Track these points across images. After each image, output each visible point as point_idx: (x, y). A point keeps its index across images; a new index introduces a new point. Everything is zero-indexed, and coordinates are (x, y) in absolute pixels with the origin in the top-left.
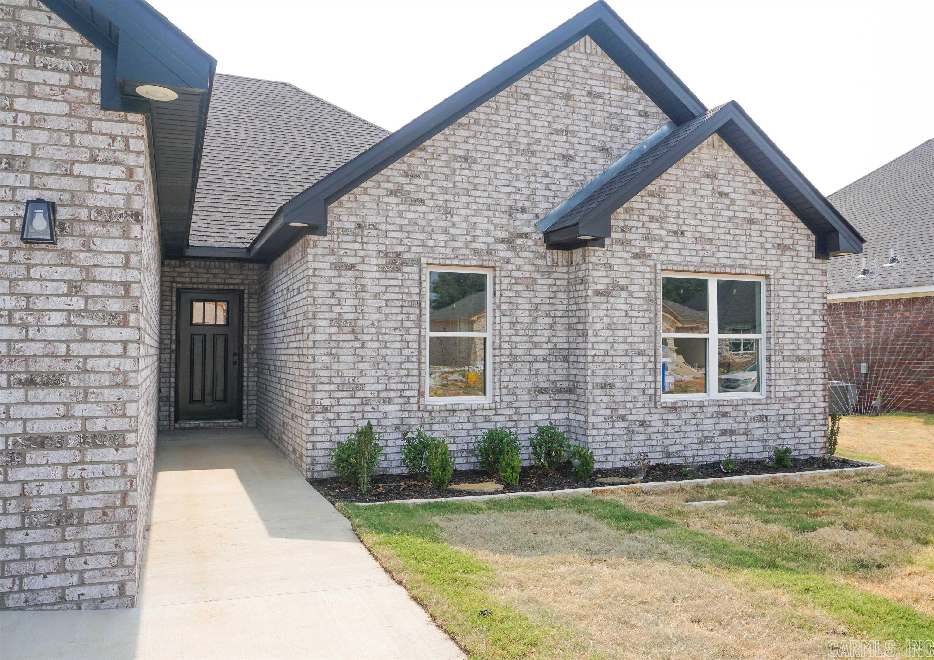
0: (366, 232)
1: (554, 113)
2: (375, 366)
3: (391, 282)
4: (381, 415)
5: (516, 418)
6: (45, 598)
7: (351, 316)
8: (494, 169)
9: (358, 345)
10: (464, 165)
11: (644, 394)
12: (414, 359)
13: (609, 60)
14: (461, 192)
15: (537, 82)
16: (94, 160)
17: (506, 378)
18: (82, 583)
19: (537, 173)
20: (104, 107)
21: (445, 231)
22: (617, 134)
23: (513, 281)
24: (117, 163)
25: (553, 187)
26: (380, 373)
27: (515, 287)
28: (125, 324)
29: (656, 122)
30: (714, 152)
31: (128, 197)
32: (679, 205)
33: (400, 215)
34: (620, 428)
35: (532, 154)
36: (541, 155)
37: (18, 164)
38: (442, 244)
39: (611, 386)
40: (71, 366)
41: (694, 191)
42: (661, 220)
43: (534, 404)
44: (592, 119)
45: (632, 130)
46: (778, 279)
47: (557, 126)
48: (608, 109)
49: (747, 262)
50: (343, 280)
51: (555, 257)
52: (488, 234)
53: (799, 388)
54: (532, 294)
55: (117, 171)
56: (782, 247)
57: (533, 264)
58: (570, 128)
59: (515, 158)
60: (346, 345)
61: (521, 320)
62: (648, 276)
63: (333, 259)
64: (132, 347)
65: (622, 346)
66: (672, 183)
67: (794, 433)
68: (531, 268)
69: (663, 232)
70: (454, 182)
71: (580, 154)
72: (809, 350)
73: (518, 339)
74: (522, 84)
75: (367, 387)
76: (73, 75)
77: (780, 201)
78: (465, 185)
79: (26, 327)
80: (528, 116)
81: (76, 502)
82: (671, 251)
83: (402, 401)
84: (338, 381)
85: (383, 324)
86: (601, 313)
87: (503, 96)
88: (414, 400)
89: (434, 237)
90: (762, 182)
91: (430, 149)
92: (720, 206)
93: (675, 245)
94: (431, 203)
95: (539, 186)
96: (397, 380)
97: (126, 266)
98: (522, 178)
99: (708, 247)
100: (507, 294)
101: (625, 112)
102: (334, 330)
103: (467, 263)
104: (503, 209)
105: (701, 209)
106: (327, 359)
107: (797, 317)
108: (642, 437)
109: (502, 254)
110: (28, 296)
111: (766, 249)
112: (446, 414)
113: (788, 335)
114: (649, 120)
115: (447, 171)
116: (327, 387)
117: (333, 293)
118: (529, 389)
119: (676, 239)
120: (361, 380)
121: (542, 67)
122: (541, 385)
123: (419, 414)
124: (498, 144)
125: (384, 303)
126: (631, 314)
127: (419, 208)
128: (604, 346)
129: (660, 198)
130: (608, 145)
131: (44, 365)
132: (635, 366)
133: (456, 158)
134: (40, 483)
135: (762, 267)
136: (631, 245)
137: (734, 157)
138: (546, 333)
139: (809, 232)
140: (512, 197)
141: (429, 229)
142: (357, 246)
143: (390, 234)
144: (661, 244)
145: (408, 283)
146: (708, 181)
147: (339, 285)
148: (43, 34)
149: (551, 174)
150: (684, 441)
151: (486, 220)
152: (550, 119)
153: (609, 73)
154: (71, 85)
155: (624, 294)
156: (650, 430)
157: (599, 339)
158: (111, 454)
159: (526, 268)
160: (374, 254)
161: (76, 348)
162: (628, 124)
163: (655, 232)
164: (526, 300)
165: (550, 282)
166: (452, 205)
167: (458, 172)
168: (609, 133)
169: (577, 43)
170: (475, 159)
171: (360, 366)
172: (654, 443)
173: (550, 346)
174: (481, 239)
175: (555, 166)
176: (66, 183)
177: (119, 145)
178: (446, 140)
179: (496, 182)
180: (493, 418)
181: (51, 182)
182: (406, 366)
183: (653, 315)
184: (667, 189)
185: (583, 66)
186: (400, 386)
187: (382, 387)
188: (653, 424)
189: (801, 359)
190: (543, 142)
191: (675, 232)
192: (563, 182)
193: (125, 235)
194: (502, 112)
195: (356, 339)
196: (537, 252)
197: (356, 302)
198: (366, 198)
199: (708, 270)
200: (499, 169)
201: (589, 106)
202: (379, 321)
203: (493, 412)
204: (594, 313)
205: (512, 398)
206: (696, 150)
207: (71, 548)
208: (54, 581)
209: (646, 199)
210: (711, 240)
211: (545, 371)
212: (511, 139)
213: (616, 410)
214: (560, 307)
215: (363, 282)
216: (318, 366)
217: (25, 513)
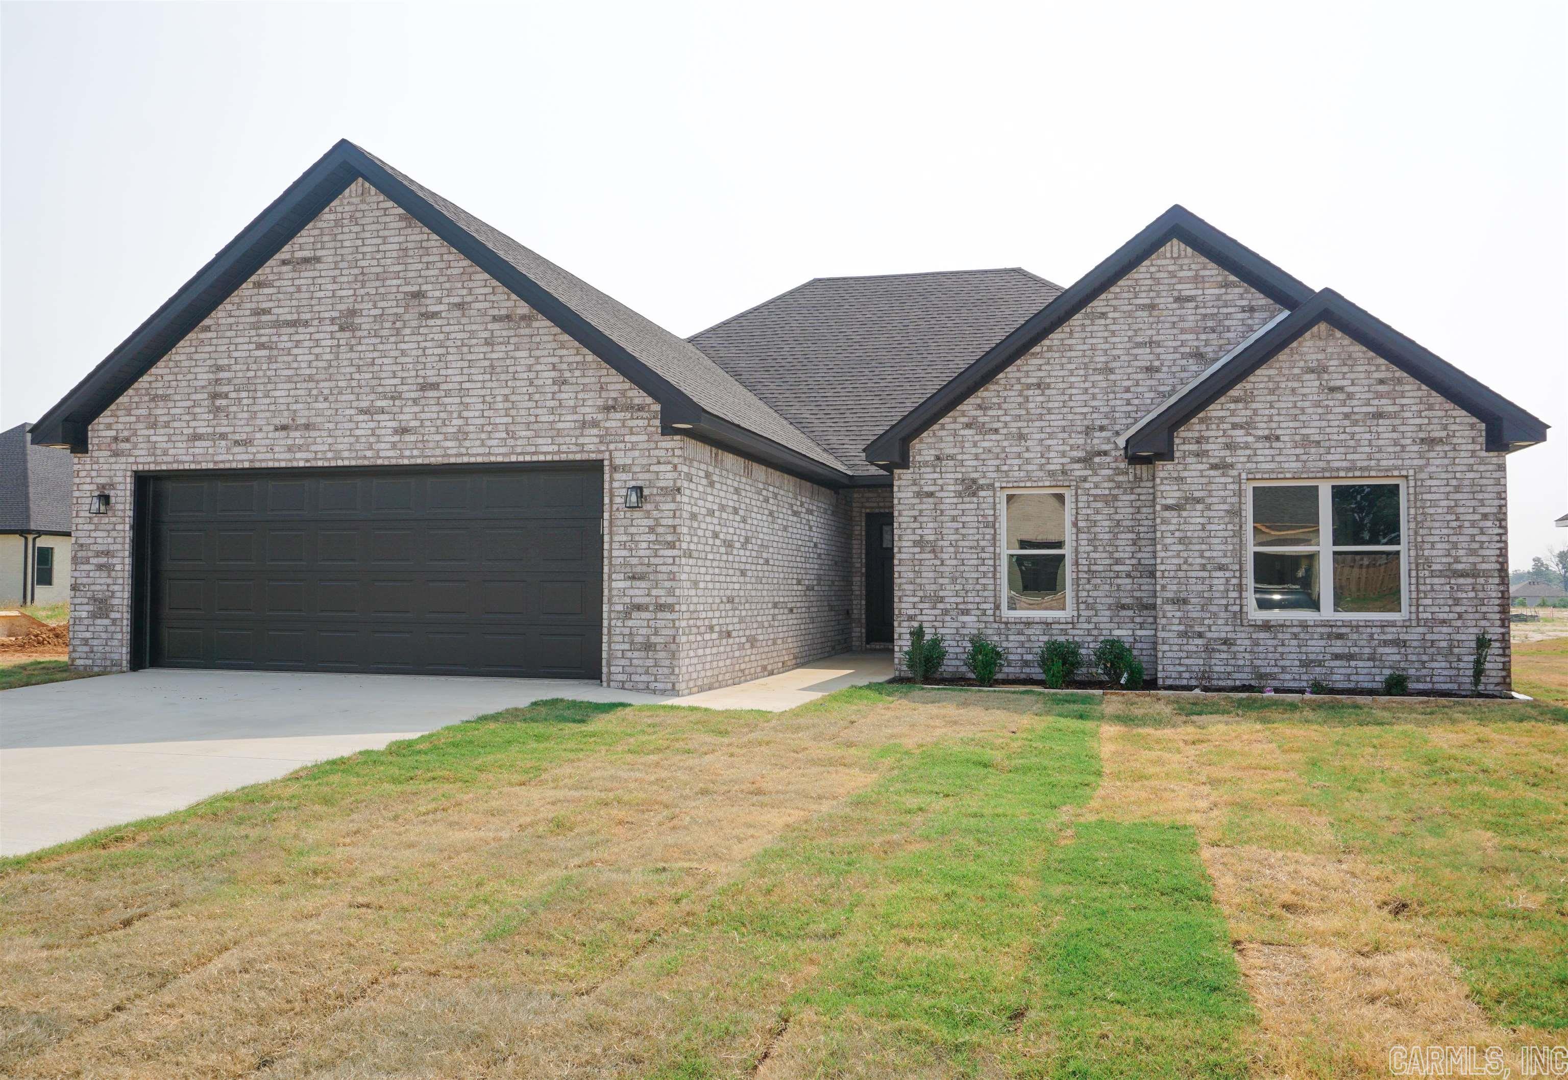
0: (944, 463)
1: (1135, 327)
2: (954, 580)
3: (967, 506)
4: (960, 625)
5: (1095, 632)
6: (641, 686)
7: (932, 538)
8: (1069, 391)
9: (938, 562)
10: (1037, 392)
11: (1226, 611)
12: (990, 575)
13: (1203, 259)
14: (1034, 417)
15: (1116, 298)
16: (659, 463)
17: (1085, 594)
18: (656, 681)
19: (1117, 389)
20: (663, 434)
21: (1019, 456)
22: (1214, 336)
23: (1091, 499)
24: (669, 463)
25: (1136, 402)
26: (958, 587)
27: (1093, 505)
28: (674, 548)
29: (1265, 315)
30: (1321, 344)
31: (675, 480)
32: (1272, 407)
33: (975, 445)
34: (1197, 645)
35: (1111, 371)
36: (1121, 371)
37: (627, 468)
38: (1016, 468)
39: (1185, 601)
40: (650, 569)
41: (1293, 390)
42: (1247, 426)
43: (1116, 620)
44: (1181, 325)
45: (1232, 329)
46: (1422, 480)
47: (1139, 339)
48: (1203, 311)
49: (1373, 463)
50: (924, 507)
51: (1138, 472)
52: (1063, 454)
53: (1458, 609)
54: (1112, 511)
55: (669, 467)
56: (1432, 442)
57: (1113, 481)
58: (1154, 339)
59: (1092, 378)
60: (927, 562)
61: (1101, 536)
62: (1231, 487)
63: (916, 489)
64: (677, 559)
65: (1199, 561)
66: (1262, 385)
67: (1451, 663)
68: (1111, 485)
69: (1250, 439)
70: (1027, 409)
71: (1166, 363)
72: (1475, 564)
73: (1097, 555)
74: (1098, 304)
75: (947, 600)
76: (649, 419)
77: (1424, 387)
78: (1039, 411)
79: (631, 550)
80: (1106, 334)
81: (653, 639)
82: (1261, 459)
83: (979, 613)
84: (921, 593)
85: (960, 543)
86: (1172, 528)
87: (1077, 319)
88: (990, 612)
89: (1008, 462)
90: (1395, 368)
91: (1003, 382)
92: (1331, 403)
93: (1267, 452)
94: (1005, 431)
95: (1118, 402)
96: (974, 593)
97: (674, 517)
98: (1099, 396)
99: (1313, 450)
100: (1084, 511)
101: (1225, 310)
102: (917, 550)
103: (1040, 484)
104: (1079, 429)
105: (1303, 409)
106: (911, 575)
107: (1454, 524)
108: (1224, 656)
109: (1078, 473)
110: (632, 534)
111: (1403, 446)
112: (1022, 626)
113: (1438, 546)
114: (1256, 315)
115: (1020, 399)
116: (912, 599)
117: (915, 517)
118: (1110, 605)
119: (1267, 445)
120: (941, 594)
121: (1121, 283)
122: (1123, 601)
123: (996, 625)
124: (1073, 366)
125: (961, 525)
126: (1208, 527)
127: (994, 437)
128: (1175, 561)
129: (1246, 402)
130: (1202, 350)
131: (639, 569)
132: (1215, 581)
133: (1029, 386)
134: (638, 628)
135: (1396, 468)
136: (1208, 456)
137: (1352, 344)
138: (1128, 549)
139: (1474, 420)
140: (1088, 416)
141: (1003, 455)
142: (936, 476)
143: (965, 463)
144: (1248, 452)
145: (984, 506)
146: (1313, 376)
147: (921, 511)
148: (637, 401)
149: (1132, 389)
150: (1281, 663)
151: (1061, 442)
152: (1130, 333)
153: (1202, 273)
154: (649, 425)
155: (1199, 507)
156: (1234, 648)
157: (1170, 554)
158: (668, 615)
159: (1106, 485)
160: (952, 482)
161: (652, 560)
162: (1227, 323)
163: (1239, 440)
164: (1105, 517)
165: (1133, 497)
166: (1025, 431)
167: (1031, 399)
168: (1203, 337)
169: (1162, 249)
170: (1049, 384)
171: (941, 581)
172: (1241, 662)
173: (1134, 561)
174: (1055, 461)
175: (1137, 381)
176: (647, 476)
177: (670, 453)
178: (1019, 371)
179: (1071, 404)
180: (1070, 632)
181: (641, 476)
182: (982, 581)
183: (1238, 528)
184: (1256, 392)
185: (1169, 272)
186: (977, 600)
187: (960, 600)
188: (1238, 642)
189: (1463, 574)
190: (1122, 358)
191: (1267, 438)
192: (1146, 395)
193: (674, 501)
194: (1076, 335)
195: (936, 558)
196: (1118, 468)
197: (936, 525)
198: (944, 433)
199: (1311, 475)
200: (1074, 391)
201: (1178, 312)
202: (957, 541)
203: (1070, 626)
204: (1164, 528)
205: (1092, 613)
206: (1295, 344)
207: (650, 662)
208: (644, 678)
209: (1228, 406)
210: (1318, 442)
211: (1129, 587)
212: (1087, 360)
213: (1191, 626)
214: (1146, 523)
215: (943, 507)
216: (904, 581)
217: (632, 643)
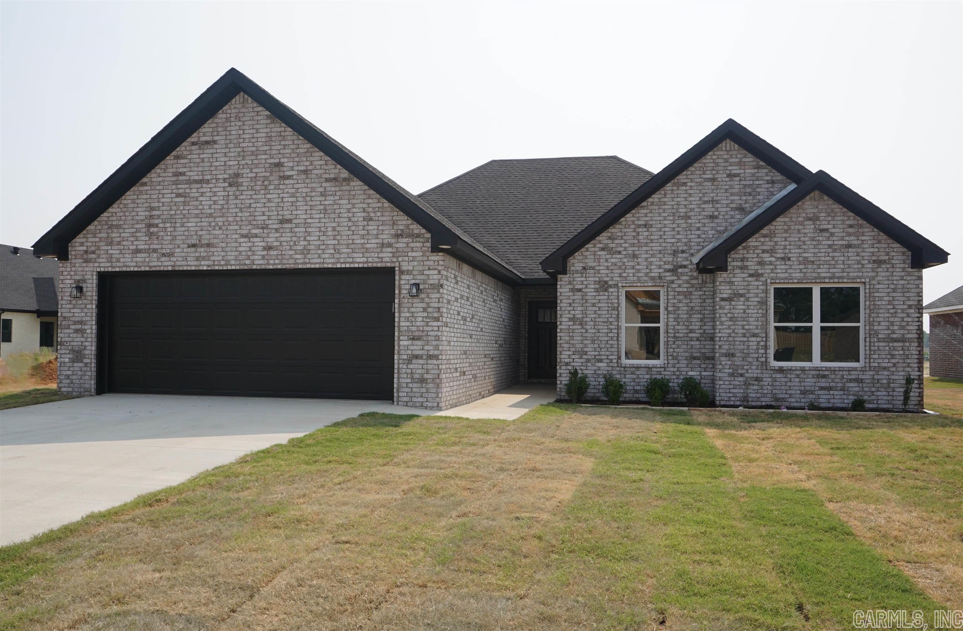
0: (588, 271)
1: (704, 191)
2: (593, 342)
3: (602, 297)
4: (596, 368)
5: (678, 373)
6: (418, 404)
7: (580, 316)
8: (664, 229)
9: (584, 331)
10: (644, 229)
11: (757, 361)
12: (615, 339)
13: (744, 152)
14: (642, 245)
15: (692, 174)
16: (429, 269)
17: (672, 350)
18: (427, 401)
19: (692, 229)
20: (432, 252)
21: (633, 268)
22: (750, 198)
23: (676, 294)
24: (436, 269)
25: (704, 236)
26: (596, 346)
27: (677, 297)
28: (438, 321)
29: (780, 185)
30: (816, 203)
31: (439, 280)
32: (786, 240)
33: (607, 260)
34: (740, 381)
35: (689, 217)
36: (695, 218)
37: (410, 272)
38: (632, 275)
39: (733, 355)
40: (424, 334)
41: (799, 230)
42: (771, 252)
43: (690, 366)
44: (731, 191)
45: (761, 193)
46: (874, 285)
47: (706, 199)
48: (744, 183)
49: (845, 274)
50: (576, 297)
51: (704, 278)
52: (660, 267)
53: (893, 361)
54: (688, 301)
55: (436, 272)
56: (879, 262)
57: (689, 283)
58: (715, 199)
59: (677, 222)
60: (577, 331)
61: (681, 316)
62: (761, 287)
63: (571, 287)
64: (440, 328)
65: (741, 331)
66: (780, 227)
67: (888, 392)
68: (688, 285)
69: (773, 259)
70: (638, 240)
71: (722, 213)
72: (903, 334)
73: (679, 327)
74: (682, 178)
75: (589, 353)
76: (423, 243)
77: (876, 230)
78: (645, 241)
79: (412, 322)
80: (686, 195)
81: (426, 376)
82: (779, 271)
83: (608, 361)
84: (573, 349)
85: (597, 320)
86: (726, 311)
87: (669, 187)
88: (615, 361)
89: (627, 271)
90: (859, 218)
91: (623, 223)
92: (821, 239)
93: (783, 267)
94: (625, 253)
95: (693, 236)
96: (605, 350)
97: (439, 302)
98: (682, 233)
99: (810, 266)
100: (672, 301)
101: (757, 182)
102: (571, 323)
103: (646, 284)
104: (669, 252)
105: (804, 242)
106: (567, 338)
107: (892, 311)
108: (756, 387)
109: (668, 278)
110: (412, 313)
111: (863, 265)
112: (634, 369)
113: (883, 324)
114: (776, 185)
115: (634, 234)
116: (568, 353)
117: (570, 304)
118: (687, 357)
119: (783, 263)
120: (586, 349)
121: (695, 165)
122: (694, 355)
123: (618, 369)
124: (666, 214)
125: (598, 309)
126: (747, 311)
127: (618, 256)
128: (728, 331)
129: (771, 237)
130: (744, 206)
131: (416, 334)
132: (751, 343)
133: (639, 226)
134: (416, 369)
135: (859, 277)
136: (748, 269)
137: (834, 204)
138: (698, 324)
139: (905, 250)
140: (675, 245)
141: (624, 267)
142: (583, 279)
143: (601, 272)
144: (771, 267)
145: (612, 297)
146: (810, 222)
147: (574, 300)
148: (416, 231)
149: (701, 229)
150: (790, 392)
151: (658, 260)
152: (700, 195)
153: (744, 160)
154: (423, 246)
155: (742, 299)
156: (762, 383)
157: (725, 327)
158: (435, 362)
159: (685, 285)
160: (593, 283)
161: (425, 328)
162: (758, 190)
163: (766, 259)
164: (685, 305)
165: (701, 293)
166: (637, 253)
167: (640, 234)
168: (744, 198)
169: (720, 145)
170: (651, 225)
171: (585, 342)
172: (765, 391)
173: (701, 331)
174: (655, 271)
175: (704, 224)
176: (422, 277)
177: (436, 263)
178: (633, 216)
179: (665, 237)
180: (663, 373)
181: (418, 277)
182: (611, 342)
183: (764, 312)
184: (776, 232)
185: (724, 159)
186: (607, 353)
187: (597, 353)
188: (764, 379)
189: (896, 340)
190: (696, 210)
191: (783, 259)
192: (710, 232)
193: (438, 292)
194: (668, 196)
195: (583, 328)
196: (692, 276)
197: (583, 309)
198: (588, 253)
199: (809, 281)
200: (667, 229)
201: (729, 183)
202: (595, 318)
203: (663, 369)
204: (721, 311)
205: (676, 361)
206: (800, 203)
207: (424, 390)
208: (420, 399)
209: (760, 239)
210: (813, 262)
211: (698, 346)
212: (674, 211)
213: (737, 370)
214: (708, 308)
215: (587, 298)
216: (563, 342)
217: (412, 378)
